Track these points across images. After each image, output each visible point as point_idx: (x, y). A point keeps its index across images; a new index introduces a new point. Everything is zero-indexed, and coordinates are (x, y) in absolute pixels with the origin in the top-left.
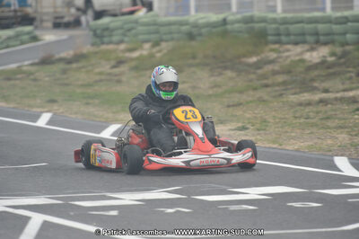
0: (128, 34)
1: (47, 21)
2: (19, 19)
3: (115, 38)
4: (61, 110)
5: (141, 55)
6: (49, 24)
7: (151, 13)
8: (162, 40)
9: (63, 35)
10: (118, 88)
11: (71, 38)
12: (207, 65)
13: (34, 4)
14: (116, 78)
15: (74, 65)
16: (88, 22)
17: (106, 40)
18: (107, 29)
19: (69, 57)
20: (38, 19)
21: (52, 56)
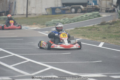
1: (103, 10)
2: (94, 9)
4: (107, 41)
6: (105, 11)
9: (109, 15)
11: (112, 16)
13: (99, 4)
15: (112, 25)
19: (111, 22)
20: (101, 9)
21: (105, 22)
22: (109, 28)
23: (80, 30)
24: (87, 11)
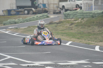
0: (75, 16)
1: (51, 12)
2: (43, 11)
3: (71, 17)
5: (78, 22)
6: (52, 13)
7: (81, 10)
8: (84, 18)
9: (56, 16)
10: (71, 31)
11: (58, 17)
12: (97, 25)
13: (48, 7)
14: (71, 28)
15: (59, 25)
16: (63, 12)
17: (68, 17)
18: (69, 14)
19: (57, 22)
20: (49, 11)
21: (53, 22)
22: (56, 27)
23: (32, 28)
24: (38, 13)
